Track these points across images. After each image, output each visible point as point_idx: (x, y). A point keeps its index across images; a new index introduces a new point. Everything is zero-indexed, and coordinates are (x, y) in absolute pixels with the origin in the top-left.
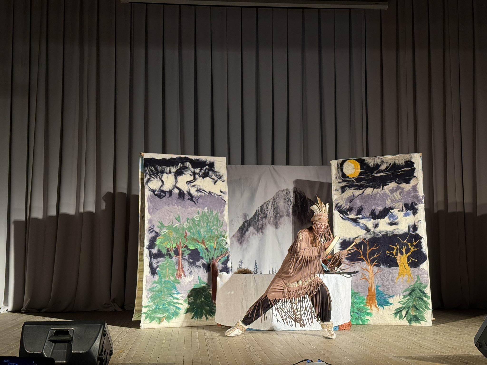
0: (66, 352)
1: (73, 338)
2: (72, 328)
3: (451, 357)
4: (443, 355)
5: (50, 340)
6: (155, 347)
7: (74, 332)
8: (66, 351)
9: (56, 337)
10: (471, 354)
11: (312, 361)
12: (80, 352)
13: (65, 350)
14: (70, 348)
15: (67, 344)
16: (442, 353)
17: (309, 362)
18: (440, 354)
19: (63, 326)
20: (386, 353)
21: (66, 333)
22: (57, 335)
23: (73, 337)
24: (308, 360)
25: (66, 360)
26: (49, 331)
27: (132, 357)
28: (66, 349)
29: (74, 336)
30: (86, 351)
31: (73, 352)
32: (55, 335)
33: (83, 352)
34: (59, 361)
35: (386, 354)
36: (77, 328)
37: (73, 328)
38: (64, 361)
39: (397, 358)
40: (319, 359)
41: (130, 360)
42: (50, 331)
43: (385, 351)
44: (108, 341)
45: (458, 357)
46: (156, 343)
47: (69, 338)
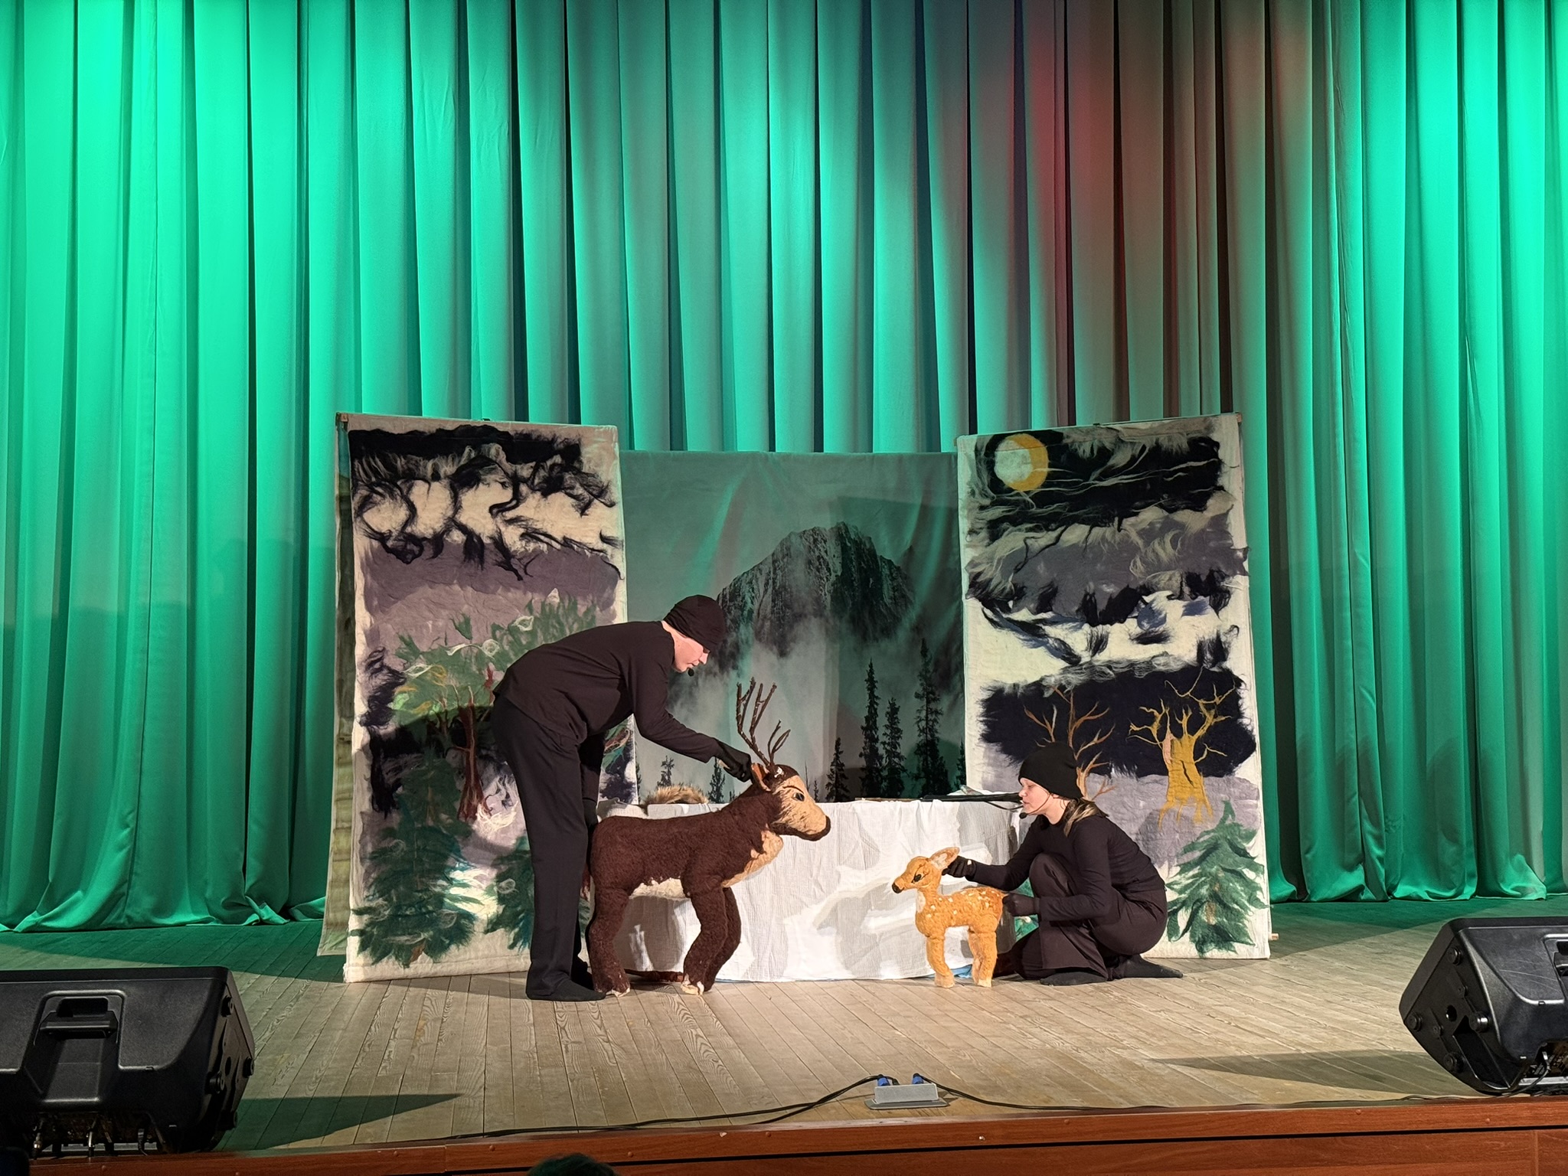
0: (99, 1068)
1: (123, 1022)
2: (119, 991)
3: (1327, 1060)
4: (1303, 1052)
6: (392, 1043)
7: (125, 1003)
8: (98, 1064)
9: (67, 1020)
10: (1392, 1048)
11: (895, 1082)
12: (144, 1067)
13: (97, 1061)
14: (111, 1056)
15: (101, 1042)
16: (1299, 1048)
17: (883, 1085)
18: (1293, 1050)
19: (89, 986)
20: (1125, 1048)
21: (98, 1006)
22: (68, 1015)
23: (121, 1018)
24: (881, 1076)
25: (99, 1095)
26: (42, 1001)
27: (317, 1079)
28: (100, 1058)
29: (123, 1016)
30: (166, 1064)
31: (121, 1067)
32: (61, 1013)
33: (155, 1067)
34: (78, 1096)
35: (1125, 1054)
36: (133, 990)
37: (121, 990)
38: (93, 1097)
39: (1160, 1065)
40: (916, 1075)
41: (311, 1088)
42: (48, 1000)
43: (1125, 1042)
44: (239, 1030)
45: (1351, 1058)
46: (396, 1030)
47: (108, 1022)
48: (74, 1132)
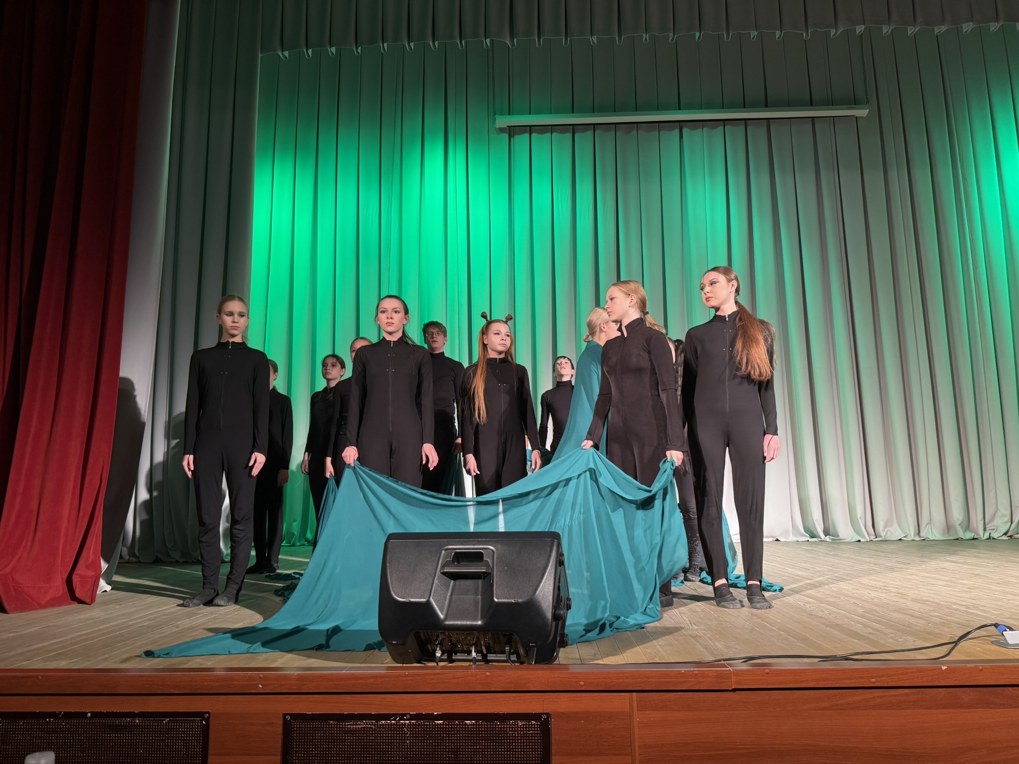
0: (480, 600)
1: (495, 567)
2: (490, 547)
5: (445, 574)
7: (495, 555)
8: (479, 597)
9: (456, 566)
12: (513, 601)
13: (478, 595)
14: (488, 592)
15: (480, 582)
19: (471, 543)
21: (477, 557)
22: (459, 562)
23: (493, 565)
25: (482, 618)
26: (441, 553)
28: (480, 593)
29: (495, 564)
30: (525, 598)
31: (496, 600)
32: (453, 561)
33: (520, 600)
34: (468, 620)
36: (499, 546)
38: (476, 620)
42: (443, 552)
47: (485, 568)
48: (462, 645)
